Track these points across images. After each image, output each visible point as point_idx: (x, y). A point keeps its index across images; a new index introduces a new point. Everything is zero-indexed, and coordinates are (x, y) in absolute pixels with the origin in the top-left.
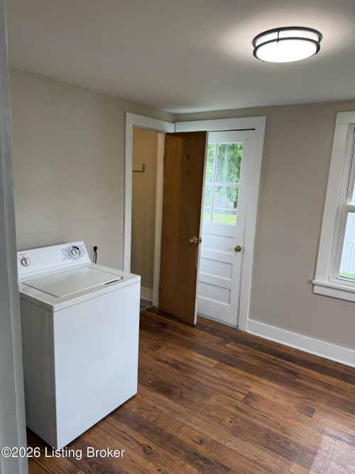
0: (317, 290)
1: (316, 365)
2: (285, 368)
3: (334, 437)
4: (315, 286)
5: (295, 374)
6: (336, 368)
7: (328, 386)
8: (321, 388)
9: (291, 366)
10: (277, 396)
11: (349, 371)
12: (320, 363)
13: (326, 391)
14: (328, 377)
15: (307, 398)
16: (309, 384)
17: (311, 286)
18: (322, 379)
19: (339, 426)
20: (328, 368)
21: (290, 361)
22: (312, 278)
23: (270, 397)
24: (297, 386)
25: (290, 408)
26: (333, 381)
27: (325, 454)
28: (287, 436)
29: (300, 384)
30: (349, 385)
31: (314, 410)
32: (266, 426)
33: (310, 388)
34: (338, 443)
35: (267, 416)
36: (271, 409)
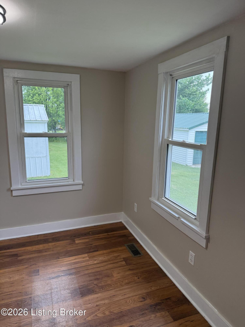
0: (15, 193)
1: (27, 242)
2: (7, 256)
3: (56, 277)
4: (13, 192)
5: (16, 255)
6: (39, 238)
7: (40, 251)
8: (36, 255)
9: (11, 252)
10: (11, 276)
11: (46, 236)
12: (28, 241)
13: (40, 254)
14: (37, 246)
15: (31, 266)
16: (28, 257)
17: (10, 192)
18: (34, 249)
19: (56, 270)
20: (34, 241)
21: (9, 249)
22: (9, 187)
23: (7, 280)
24: (20, 262)
25: (23, 278)
26: (41, 247)
27: (56, 290)
28: (30, 296)
29: (23, 260)
30: (50, 244)
31: (39, 270)
32: (14, 299)
33: (30, 259)
34: (60, 279)
35: (10, 293)
36: (11, 286)
